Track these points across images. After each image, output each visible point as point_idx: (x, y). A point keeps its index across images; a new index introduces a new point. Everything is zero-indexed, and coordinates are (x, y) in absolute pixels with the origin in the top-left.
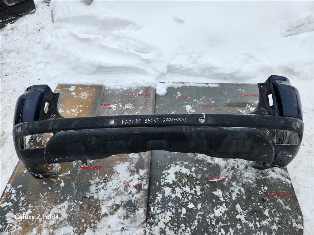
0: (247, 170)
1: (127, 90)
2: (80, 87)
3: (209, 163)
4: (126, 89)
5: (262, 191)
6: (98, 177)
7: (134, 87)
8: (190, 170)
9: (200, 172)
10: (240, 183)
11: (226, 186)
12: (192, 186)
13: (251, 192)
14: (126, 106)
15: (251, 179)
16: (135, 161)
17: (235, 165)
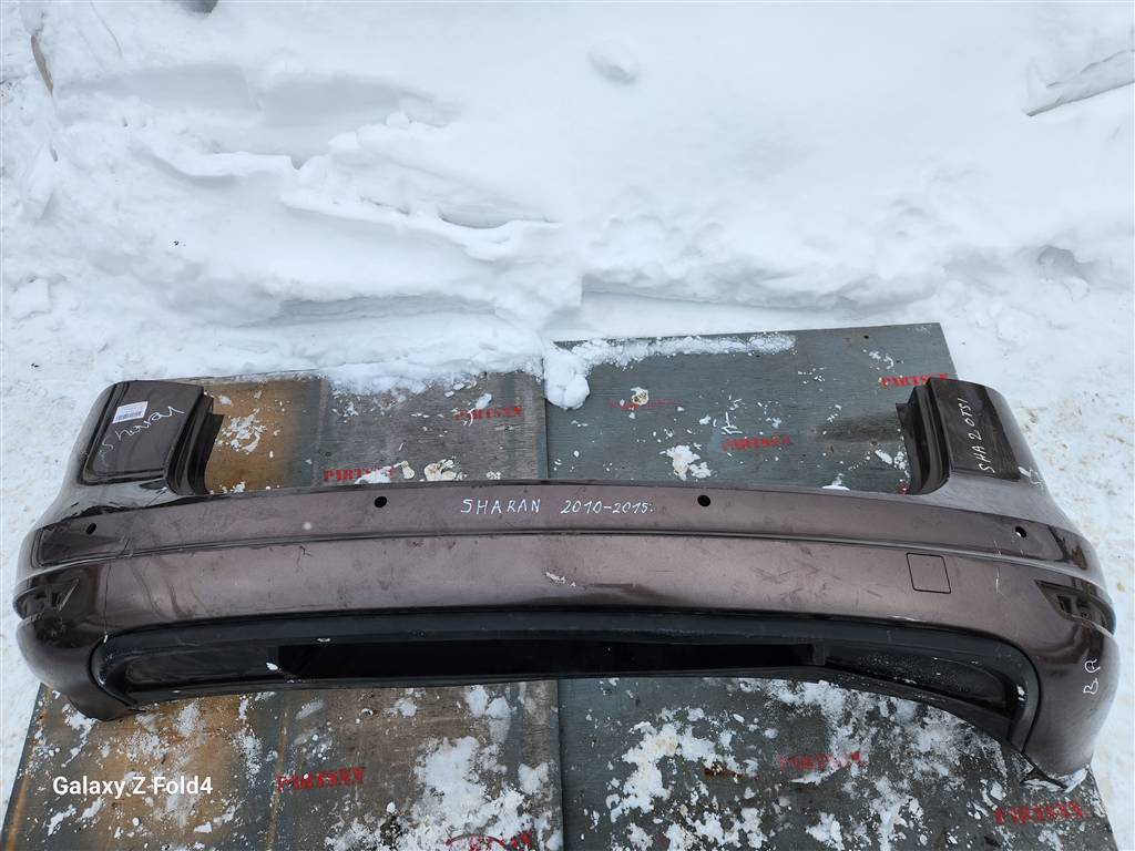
0: (926, 720)
1: (423, 395)
2: (224, 393)
3: (785, 704)
4: (419, 389)
5: (984, 805)
6: (357, 819)
7: (453, 379)
8: (712, 744)
9: (753, 747)
10: (905, 781)
11: (852, 797)
12: (728, 811)
13: (944, 812)
14: (431, 471)
15: (943, 758)
16: (499, 730)
17: (880, 704)
